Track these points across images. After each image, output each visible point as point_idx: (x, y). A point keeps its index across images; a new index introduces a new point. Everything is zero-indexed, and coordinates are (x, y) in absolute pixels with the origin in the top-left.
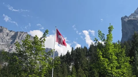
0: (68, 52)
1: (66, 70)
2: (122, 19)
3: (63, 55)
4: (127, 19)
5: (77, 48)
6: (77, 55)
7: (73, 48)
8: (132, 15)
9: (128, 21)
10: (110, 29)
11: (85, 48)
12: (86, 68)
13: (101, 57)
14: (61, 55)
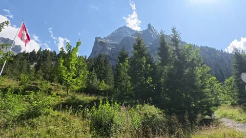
0: (33, 51)
1: (25, 68)
2: (96, 38)
3: (26, 52)
4: (100, 40)
5: (46, 50)
6: (43, 57)
7: (41, 49)
8: (105, 38)
9: (101, 42)
10: (78, 44)
11: (55, 52)
12: (49, 71)
13: (62, 64)
14: (24, 52)
